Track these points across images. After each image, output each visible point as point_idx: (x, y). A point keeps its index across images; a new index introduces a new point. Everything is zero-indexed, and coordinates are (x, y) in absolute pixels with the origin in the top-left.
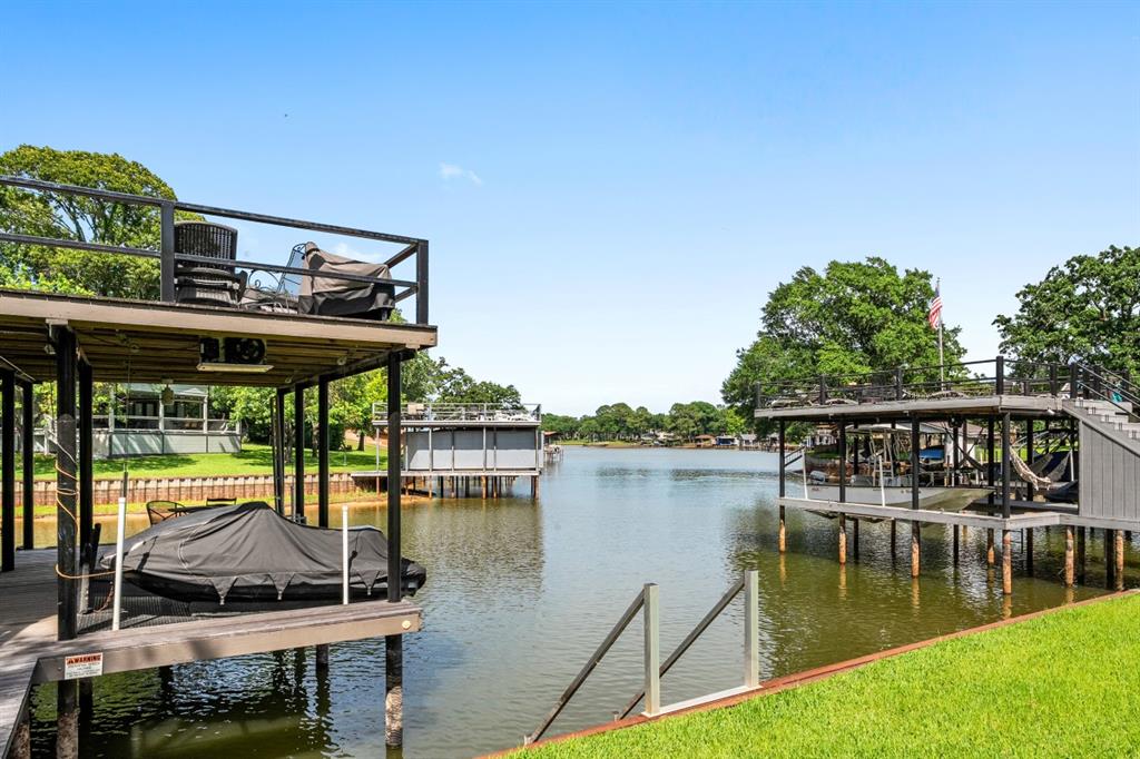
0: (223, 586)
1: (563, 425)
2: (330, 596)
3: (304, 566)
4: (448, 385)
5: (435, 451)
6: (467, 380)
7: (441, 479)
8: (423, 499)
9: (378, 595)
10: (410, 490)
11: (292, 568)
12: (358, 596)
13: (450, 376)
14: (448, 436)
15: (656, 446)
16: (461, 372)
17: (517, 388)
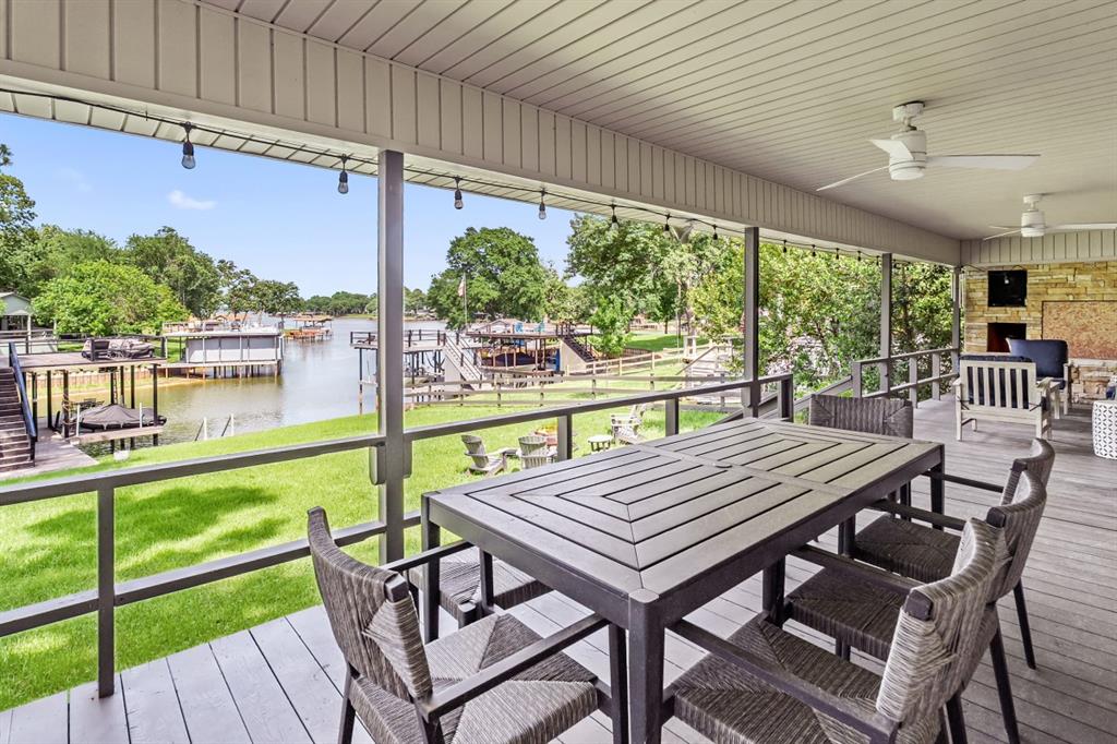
0: (105, 425)
1: (354, 302)
2: (137, 426)
3: (129, 419)
4: (237, 283)
5: (208, 351)
6: (253, 280)
7: (215, 368)
8: (198, 380)
9: (151, 425)
10: (190, 374)
11: (127, 420)
12: (144, 426)
13: (237, 276)
14: (216, 342)
15: (429, 320)
16: (247, 272)
17: (296, 284)
